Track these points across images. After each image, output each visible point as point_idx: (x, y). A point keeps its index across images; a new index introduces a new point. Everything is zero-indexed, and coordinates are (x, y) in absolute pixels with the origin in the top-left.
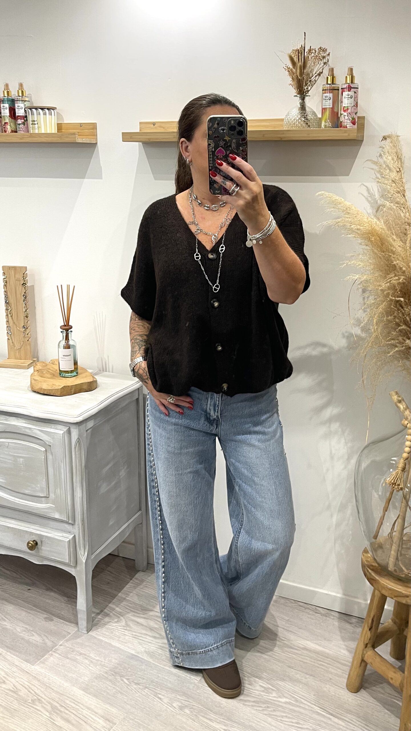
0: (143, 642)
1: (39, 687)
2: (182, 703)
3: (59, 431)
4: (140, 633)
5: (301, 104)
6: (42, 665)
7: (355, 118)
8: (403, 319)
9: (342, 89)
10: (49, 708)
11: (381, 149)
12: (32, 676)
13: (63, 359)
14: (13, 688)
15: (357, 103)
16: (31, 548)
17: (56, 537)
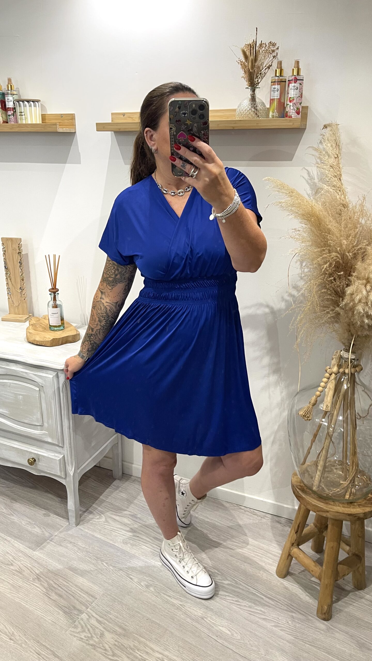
0: (119, 535)
1: (39, 569)
2: (148, 582)
3: (49, 375)
4: (117, 528)
5: (251, 95)
6: (41, 551)
7: (299, 109)
10: (46, 585)
11: (322, 136)
12: (33, 559)
13: (52, 317)
14: (19, 569)
15: (302, 94)
16: (31, 464)
17: (50, 456)
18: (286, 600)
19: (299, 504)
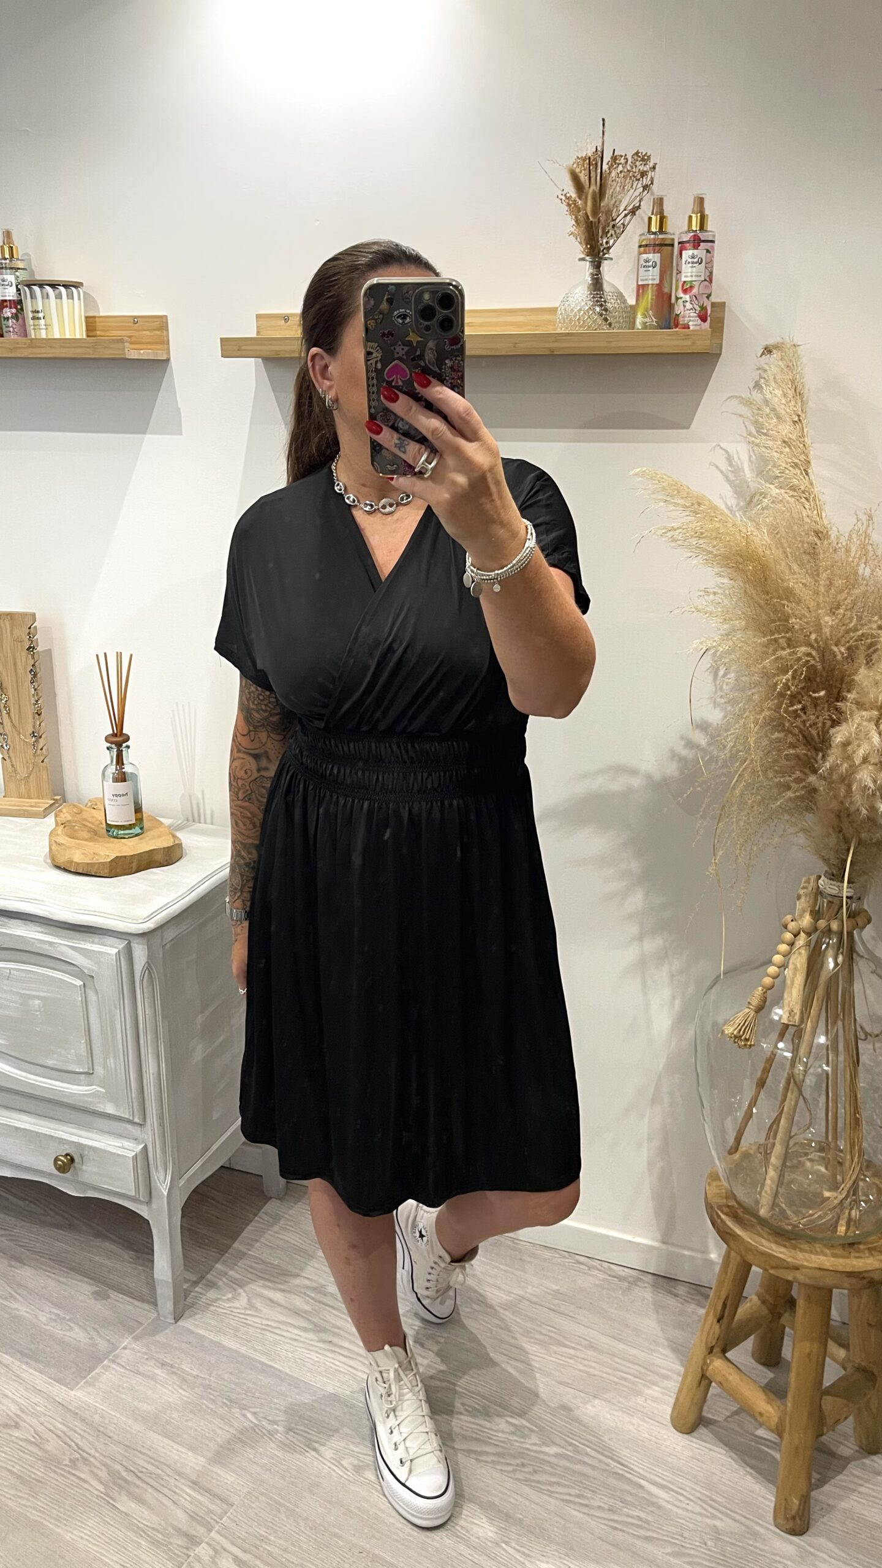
0: (282, 1339)
1: (86, 1435)
2: (358, 1459)
3: (108, 948)
4: (277, 1321)
5: (592, 275)
6: (90, 1389)
7: (706, 309)
10: (104, 1475)
11: (759, 372)
12: (71, 1410)
13: (113, 803)
14: (34, 1437)
15: (711, 273)
16: (63, 1168)
17: (108, 1148)
18: (698, 1488)
19: (723, 1249)
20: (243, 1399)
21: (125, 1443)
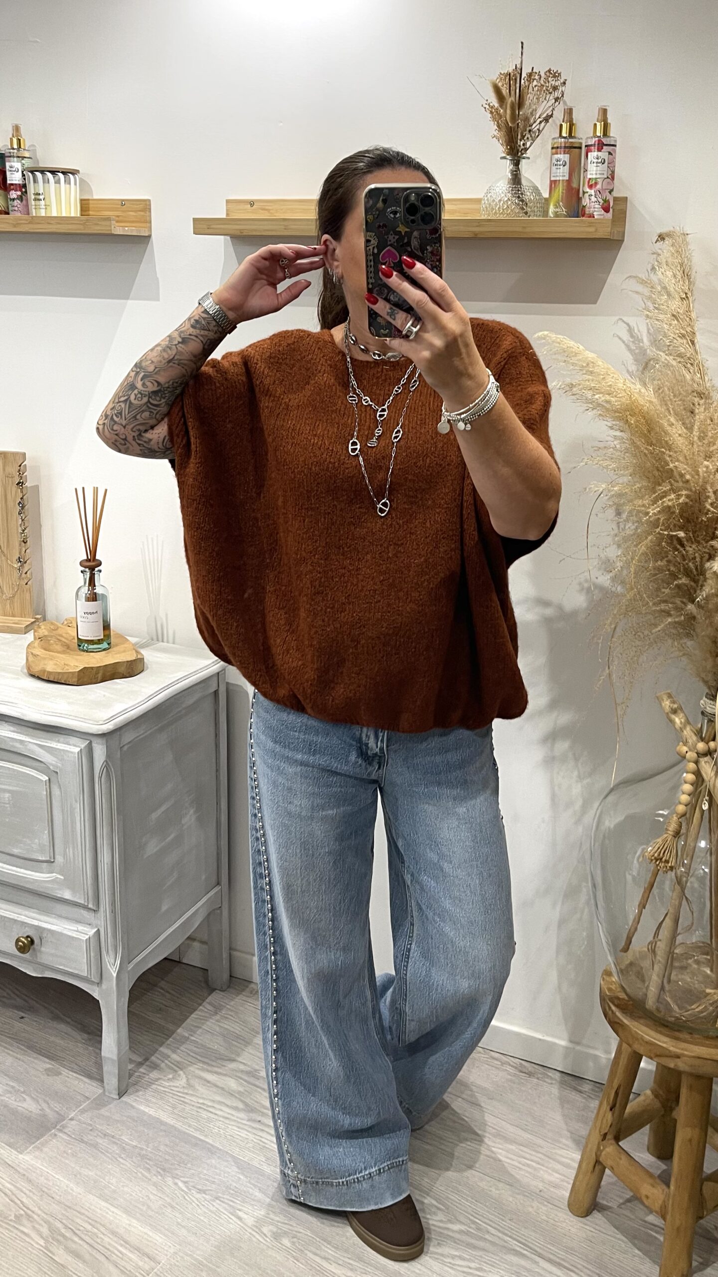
0: (216, 1117)
1: (31, 1194)
2: (277, 1226)
3: (72, 747)
4: (211, 1100)
5: (512, 172)
6: (38, 1154)
7: (608, 201)
8: (684, 565)
9: (586, 146)
10: (45, 1231)
11: (655, 256)
12: (19, 1173)
13: (84, 620)
15: (613, 172)
16: (23, 949)
17: (65, 932)
19: (617, 1042)
20: (176, 1169)
21: (68, 1204)
